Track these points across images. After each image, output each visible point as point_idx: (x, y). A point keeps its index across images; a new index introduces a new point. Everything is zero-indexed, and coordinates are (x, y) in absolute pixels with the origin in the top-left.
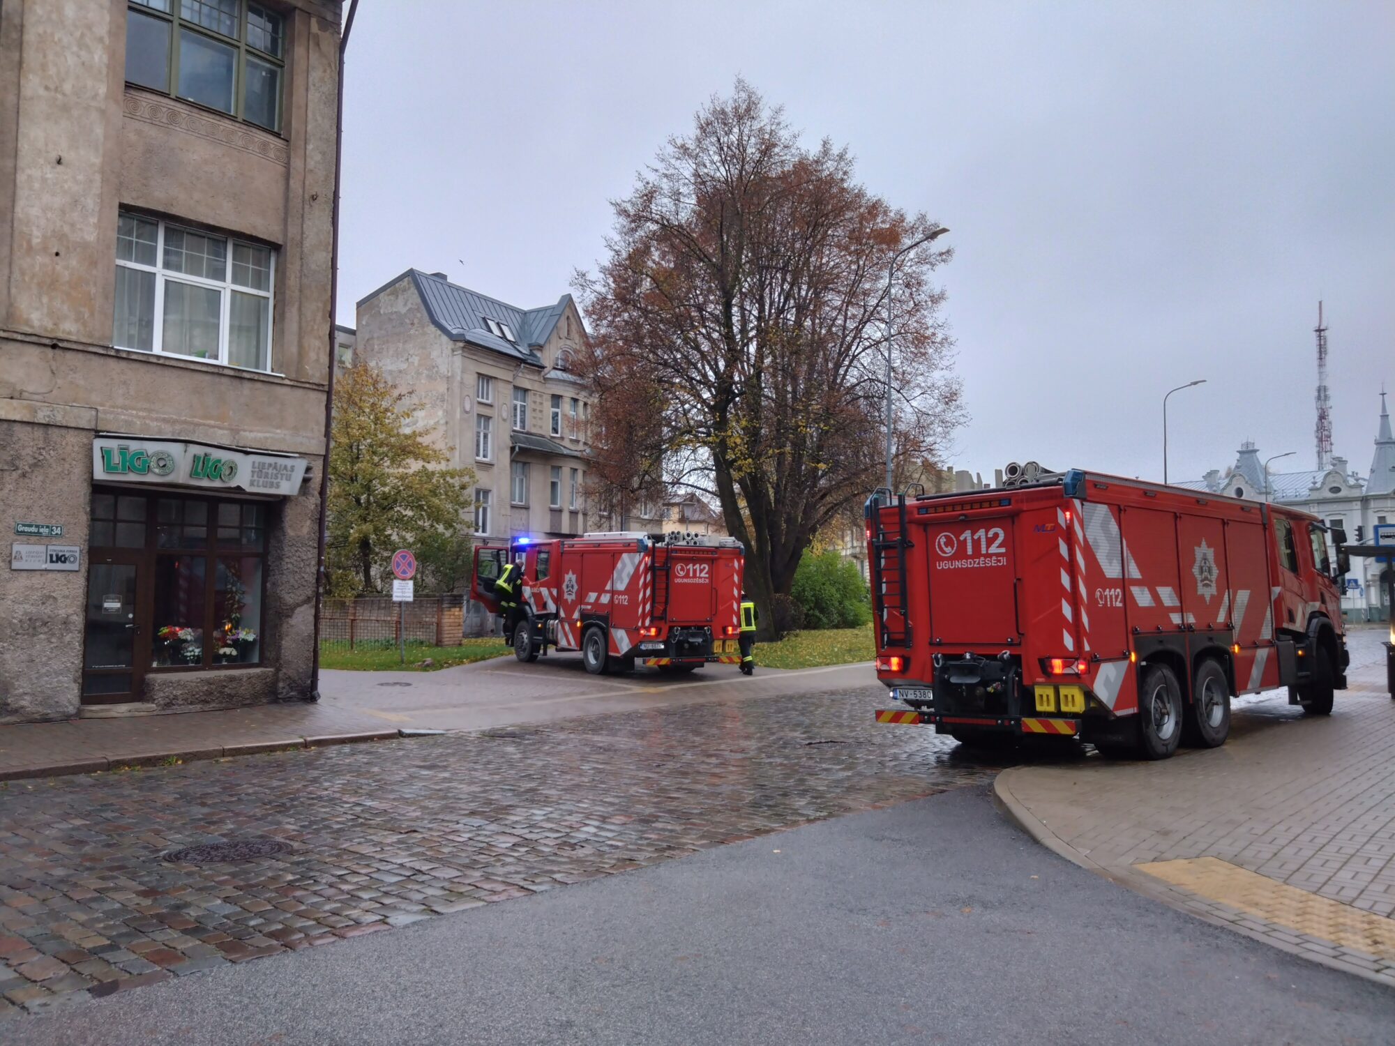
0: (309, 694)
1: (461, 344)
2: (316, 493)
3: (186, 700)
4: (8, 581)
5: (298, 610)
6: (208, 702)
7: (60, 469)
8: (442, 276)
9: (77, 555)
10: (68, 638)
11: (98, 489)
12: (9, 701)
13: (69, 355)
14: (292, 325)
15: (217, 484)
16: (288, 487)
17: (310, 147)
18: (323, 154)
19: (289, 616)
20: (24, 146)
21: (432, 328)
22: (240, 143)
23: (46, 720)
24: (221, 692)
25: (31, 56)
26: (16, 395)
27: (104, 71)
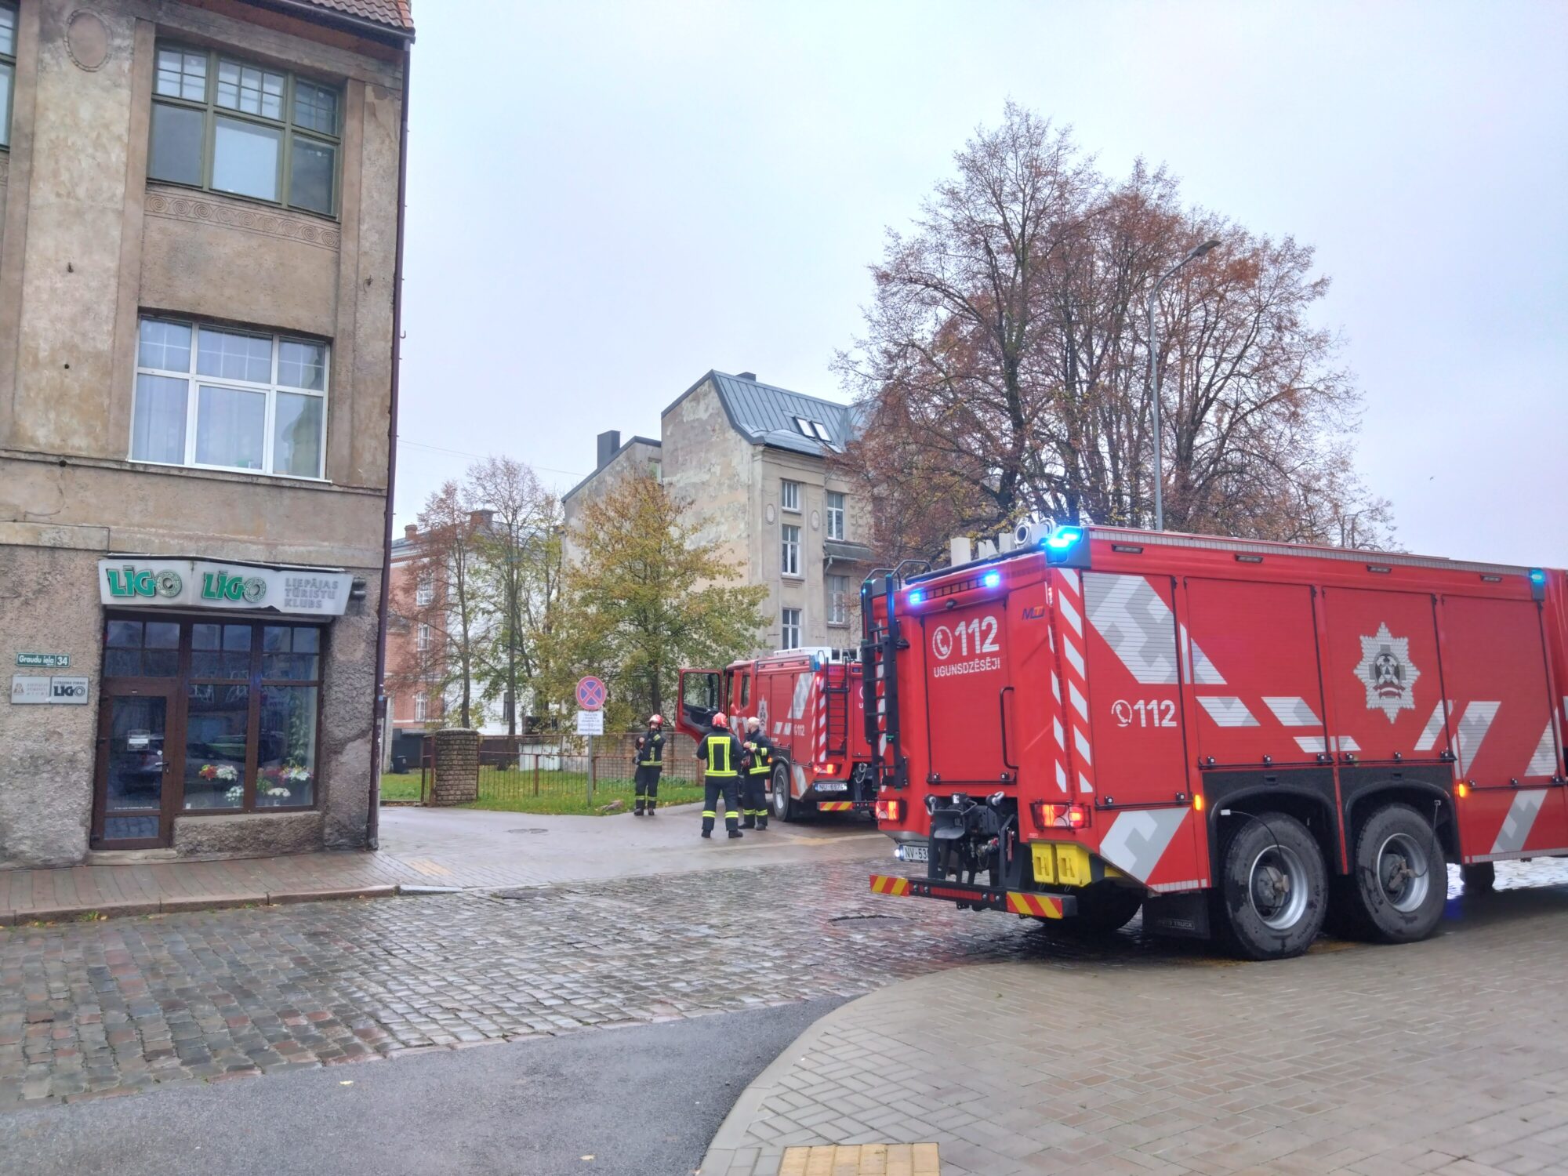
0: (363, 840)
2: (373, 613)
3: (213, 846)
4: (8, 715)
5: (350, 745)
6: (239, 849)
7: (67, 595)
9: (86, 687)
10: (74, 777)
11: (110, 614)
12: (7, 845)
13: (79, 472)
14: (343, 427)
15: (241, 605)
16: (331, 606)
17: (364, 227)
18: (381, 233)
19: (340, 753)
20: (33, 258)
22: (281, 230)
23: (48, 866)
24: (254, 838)
25: (42, 164)
26: (20, 517)
27: (122, 170)
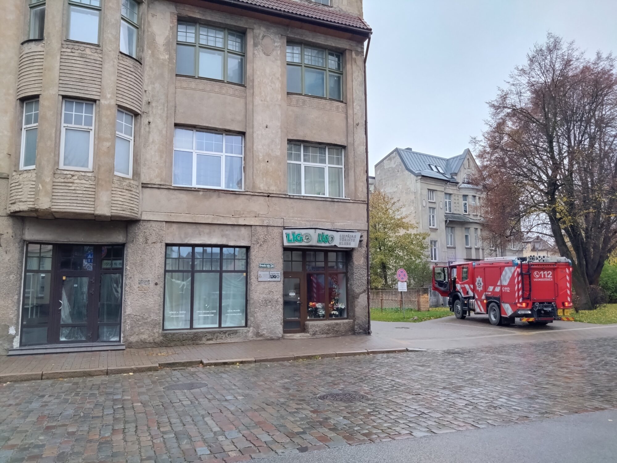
0: (367, 332)
1: (420, 177)
2: (365, 246)
3: (320, 332)
4: (257, 285)
5: (361, 295)
6: (328, 334)
7: (272, 242)
8: (410, 149)
9: (280, 275)
10: (278, 307)
11: (286, 249)
12: (259, 331)
13: (273, 199)
14: (352, 178)
15: (327, 244)
16: (354, 244)
17: (355, 104)
18: (360, 106)
19: (358, 298)
20: (256, 124)
21: (407, 172)
22: (328, 108)
23: (272, 339)
24: (333, 330)
25: (256, 90)
26: (257, 216)
27: (280, 90)
